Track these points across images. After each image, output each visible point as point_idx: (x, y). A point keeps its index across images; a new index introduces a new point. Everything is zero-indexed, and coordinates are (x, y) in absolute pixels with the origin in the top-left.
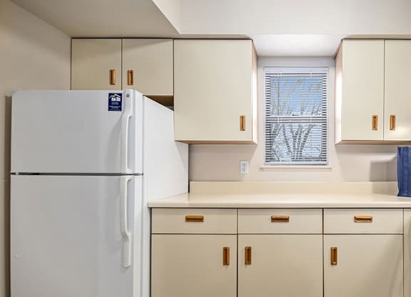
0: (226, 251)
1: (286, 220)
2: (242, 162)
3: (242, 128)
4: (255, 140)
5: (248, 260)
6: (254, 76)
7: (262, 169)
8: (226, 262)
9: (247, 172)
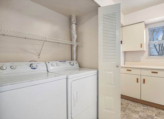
0: (137, 79)
1: (157, 73)
2: (140, 56)
3: (141, 47)
4: (145, 50)
5: (144, 82)
6: (145, 31)
7: (147, 58)
8: (137, 82)
9: (142, 59)
